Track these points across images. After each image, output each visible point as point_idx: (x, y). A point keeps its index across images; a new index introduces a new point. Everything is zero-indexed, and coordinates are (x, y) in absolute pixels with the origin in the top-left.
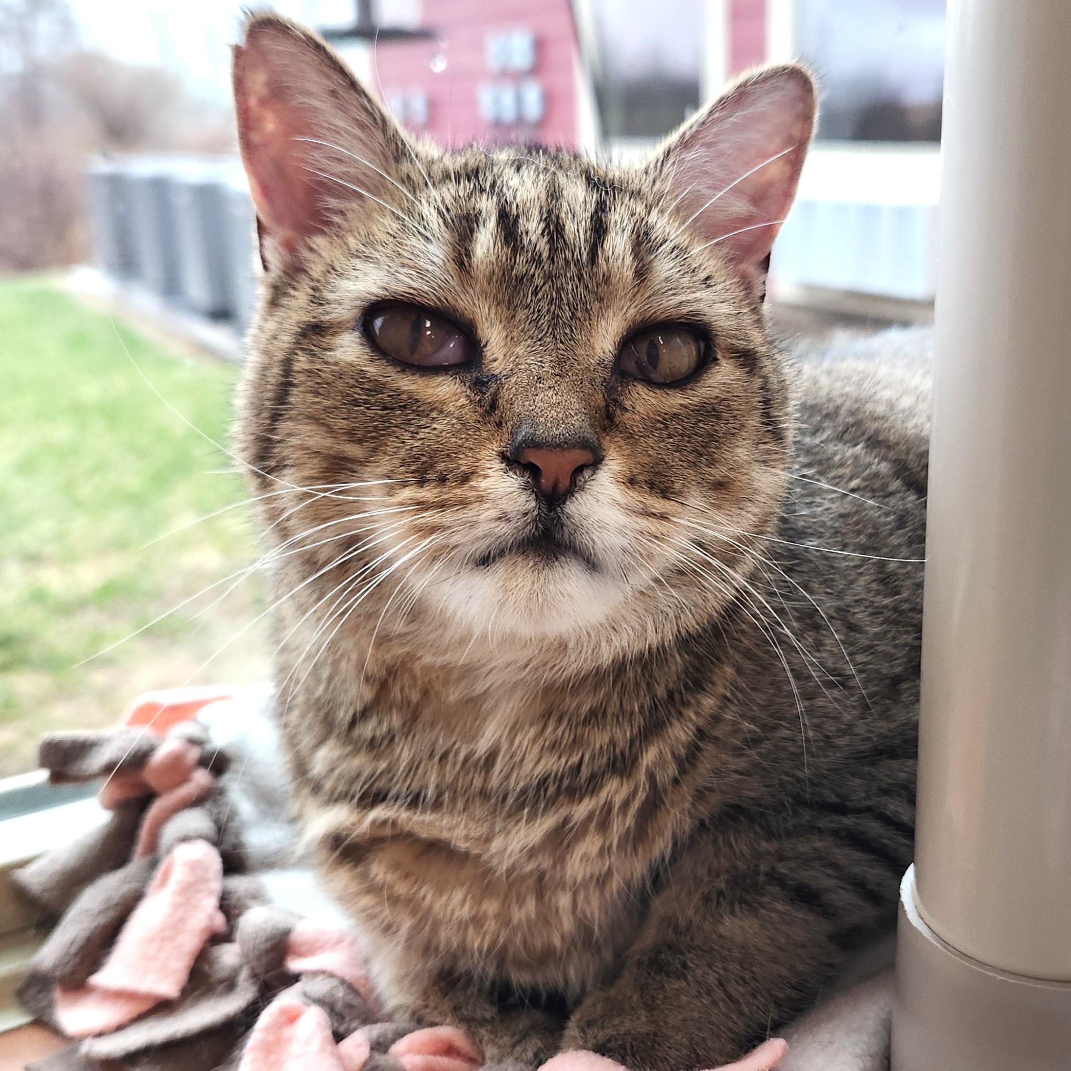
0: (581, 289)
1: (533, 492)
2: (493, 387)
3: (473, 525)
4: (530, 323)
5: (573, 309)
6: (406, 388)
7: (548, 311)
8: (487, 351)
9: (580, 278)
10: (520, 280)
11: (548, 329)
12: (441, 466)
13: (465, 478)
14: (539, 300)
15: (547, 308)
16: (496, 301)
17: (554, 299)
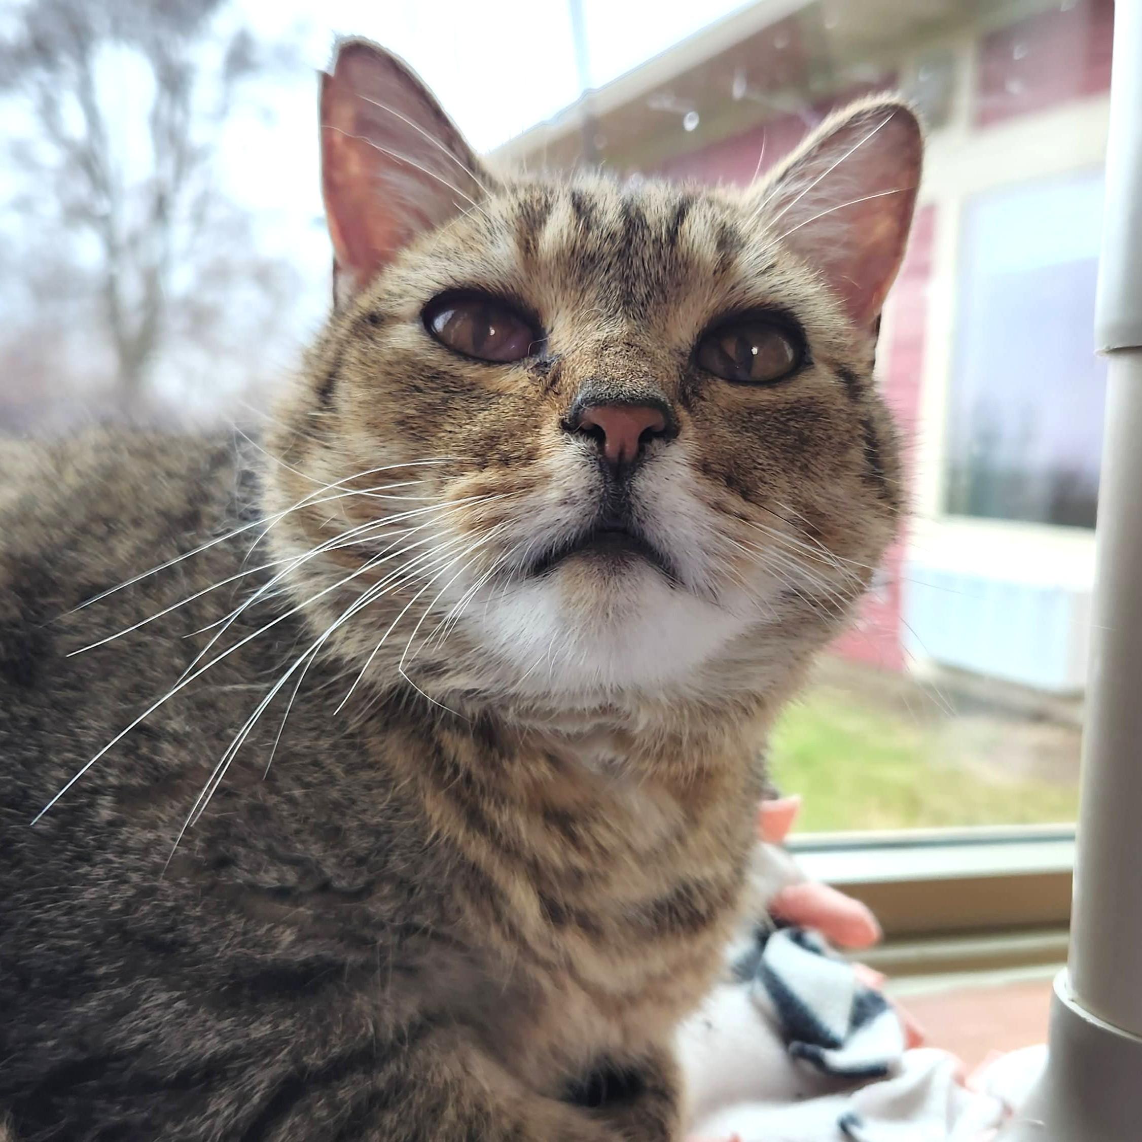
1: (597, 459)
2: (555, 365)
6: (468, 376)
8: (552, 335)
9: (659, 258)
11: (620, 306)
12: (504, 447)
13: (530, 456)
16: (564, 286)
17: (627, 277)
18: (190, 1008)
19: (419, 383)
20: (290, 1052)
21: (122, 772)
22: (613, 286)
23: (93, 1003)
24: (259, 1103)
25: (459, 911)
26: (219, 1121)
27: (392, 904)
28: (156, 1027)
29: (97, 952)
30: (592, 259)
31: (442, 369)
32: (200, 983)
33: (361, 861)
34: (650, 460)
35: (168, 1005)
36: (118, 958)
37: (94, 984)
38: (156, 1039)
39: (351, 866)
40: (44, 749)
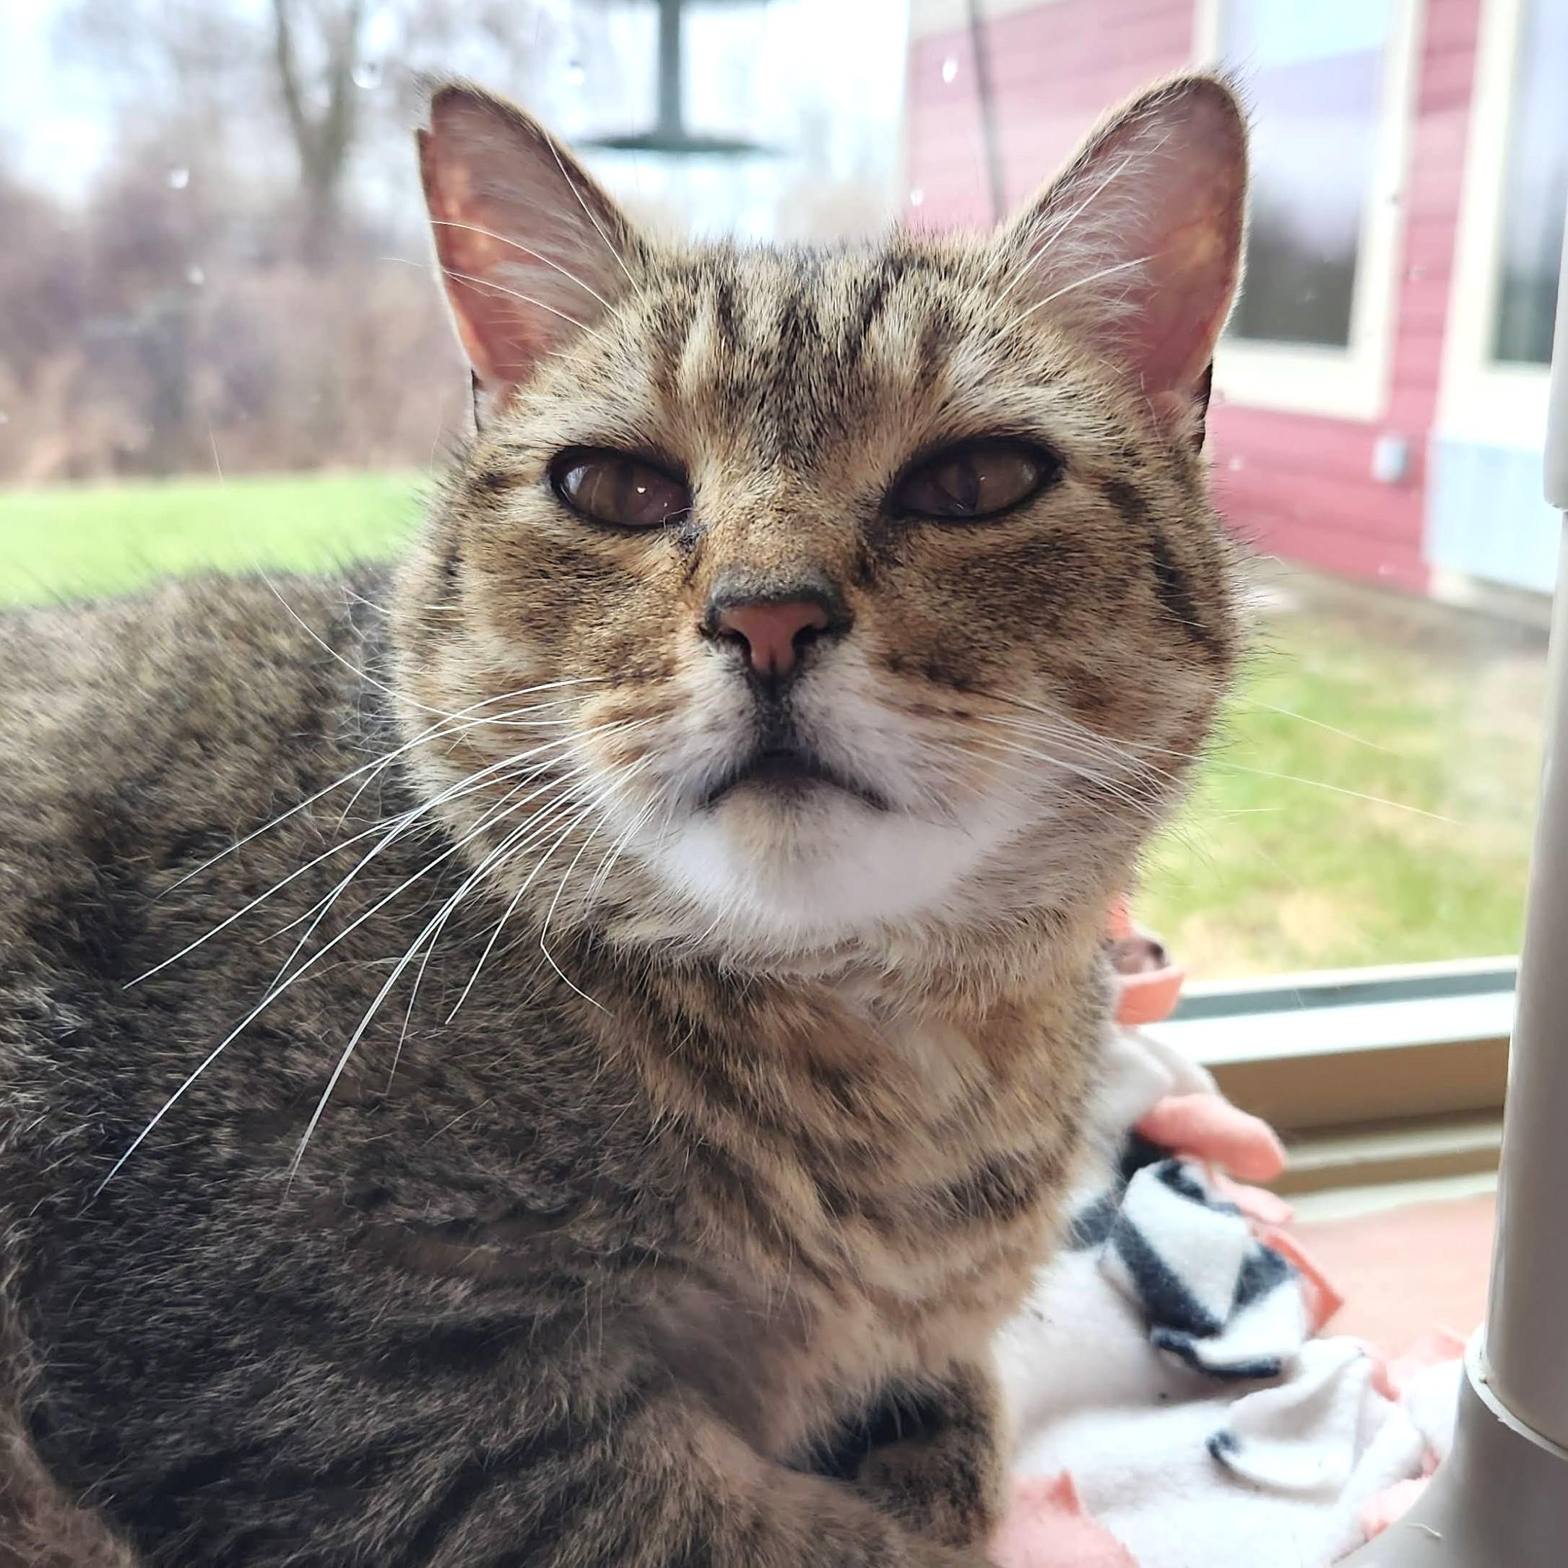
1: (743, 674)
7: (777, 427)
12: (638, 659)
13: (666, 669)
14: (766, 415)
15: (775, 423)
16: (712, 430)
17: (788, 411)
18: (348, 1380)
19: (548, 567)
20: (466, 1432)
21: (242, 1093)
22: (768, 425)
23: (226, 1386)
24: (432, 1500)
25: (699, 1224)
26: (382, 1524)
27: (603, 1225)
28: (306, 1407)
29: (227, 1320)
30: (740, 391)
31: (573, 548)
32: (356, 1352)
33: (562, 1172)
34: (812, 668)
35: (319, 1380)
36: (252, 1326)
37: (226, 1360)
38: (306, 1423)
39: (548, 1182)
40: (141, 1068)
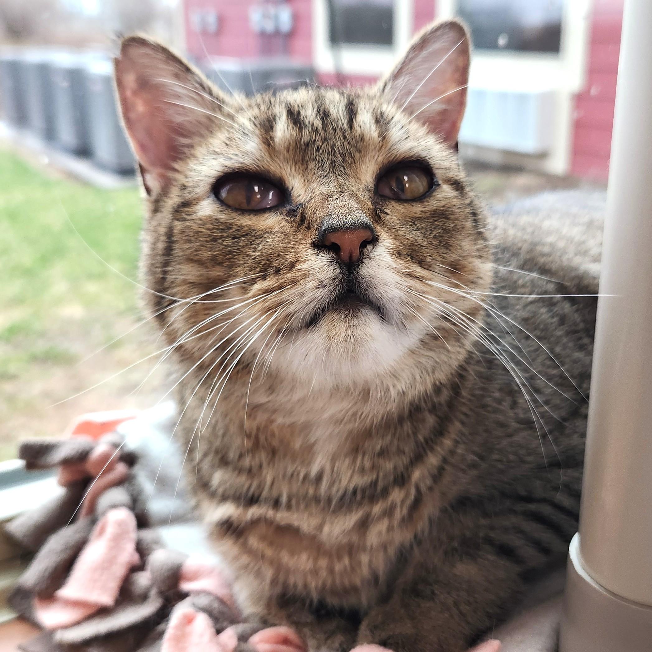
0: (346, 144)
1: (337, 262)
2: (300, 210)
3: (302, 295)
4: (318, 169)
5: (343, 156)
6: (246, 224)
7: (328, 159)
8: (294, 192)
9: (345, 138)
10: (307, 145)
11: (330, 170)
12: (276, 264)
13: (292, 266)
14: (321, 154)
15: (326, 157)
34: (367, 258)
